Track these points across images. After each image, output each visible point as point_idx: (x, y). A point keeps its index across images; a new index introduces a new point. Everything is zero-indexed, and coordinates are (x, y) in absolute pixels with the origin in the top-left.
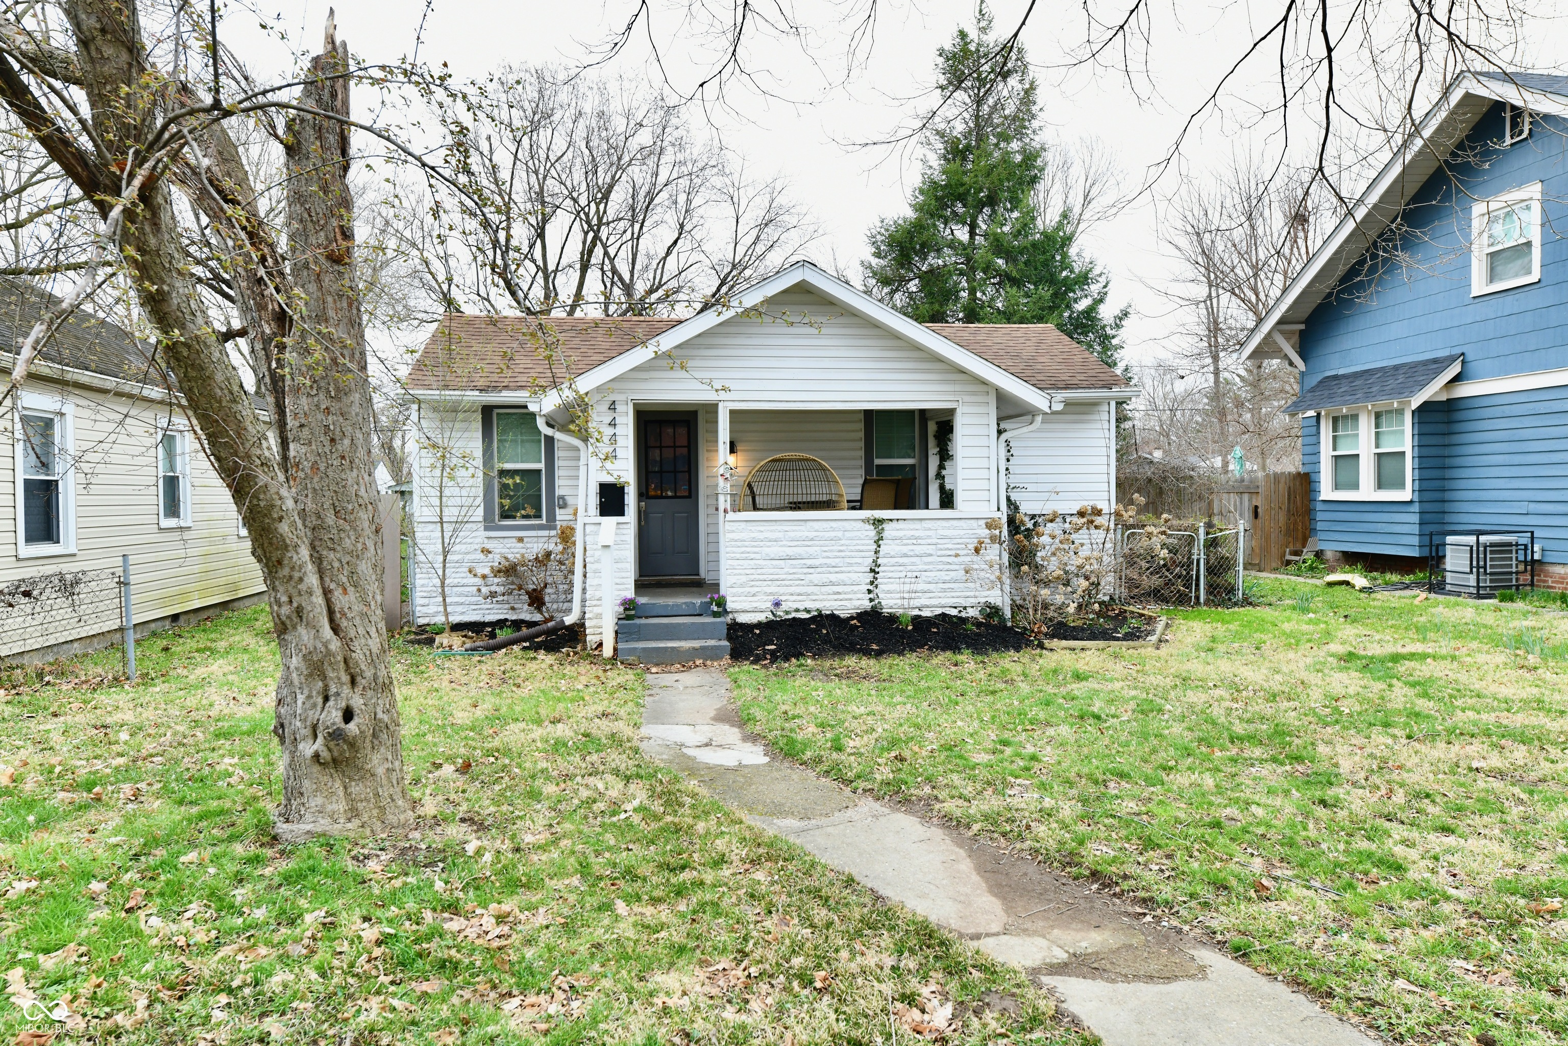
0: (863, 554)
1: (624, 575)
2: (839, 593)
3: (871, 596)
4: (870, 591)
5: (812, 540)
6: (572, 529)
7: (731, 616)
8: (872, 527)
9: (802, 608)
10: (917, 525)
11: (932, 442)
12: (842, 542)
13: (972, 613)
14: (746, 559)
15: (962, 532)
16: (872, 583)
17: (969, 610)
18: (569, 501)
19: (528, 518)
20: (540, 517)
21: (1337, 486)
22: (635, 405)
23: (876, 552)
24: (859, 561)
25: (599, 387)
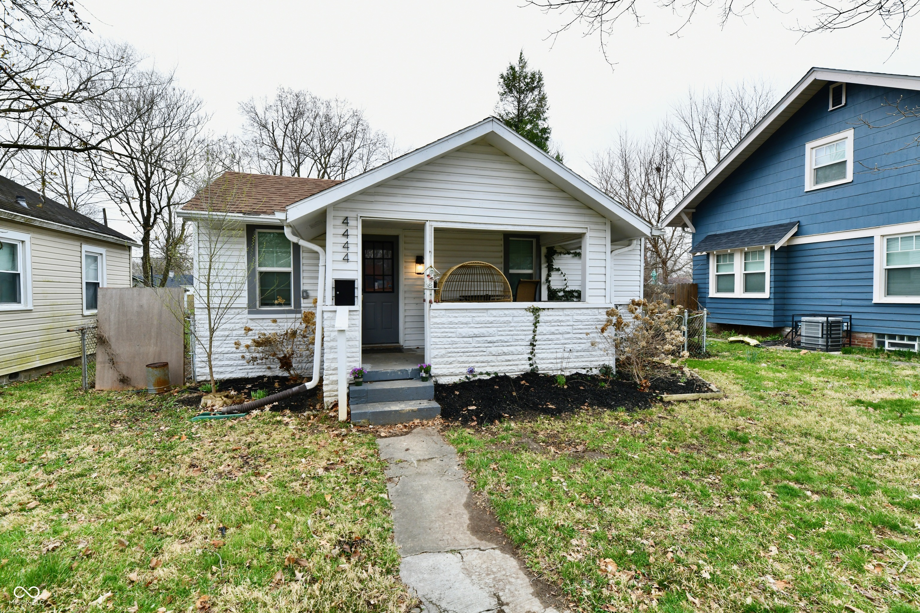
0: (525, 333)
1: (354, 350)
2: (509, 361)
3: (531, 362)
4: (530, 359)
5: (491, 323)
6: (313, 314)
7: (434, 379)
8: (532, 314)
9: (484, 372)
10: (561, 313)
11: (543, 260)
12: (512, 324)
13: (595, 372)
14: (445, 337)
15: (589, 317)
16: (532, 353)
17: (594, 370)
18: (311, 294)
19: (280, 305)
20: (289, 304)
21: (718, 290)
22: (363, 221)
23: (534, 331)
24: (523, 337)
25: (336, 205)
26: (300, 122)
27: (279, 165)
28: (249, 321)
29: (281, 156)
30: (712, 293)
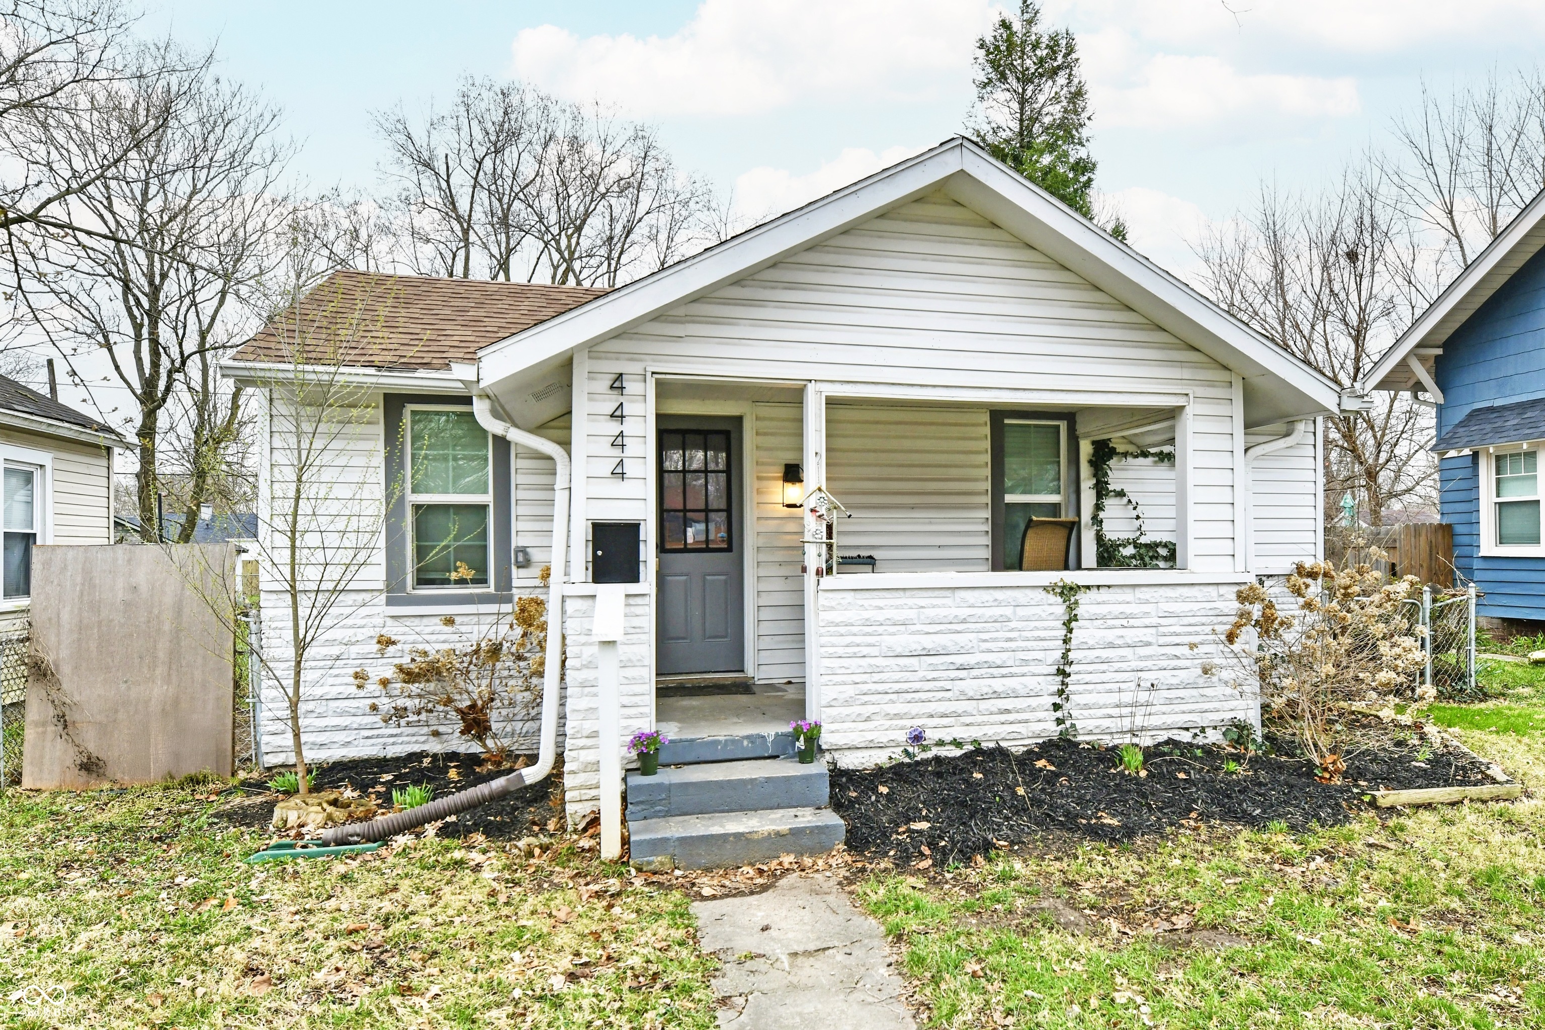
0: (1045, 644)
1: (637, 689)
2: (1008, 711)
3: (1059, 714)
4: (1057, 707)
5: (964, 621)
6: (540, 603)
7: (828, 757)
8: (1059, 600)
9: (948, 739)
10: (1128, 595)
11: (1085, 470)
12: (1012, 625)
13: (1213, 737)
14: (854, 656)
15: (1195, 606)
16: (1061, 693)
17: (1209, 732)
18: (536, 555)
19: (462, 582)
20: (484, 581)
21: (1502, 540)
22: (658, 383)
23: (1066, 641)
24: (1039, 655)
25: (593, 347)
26: (510, 154)
27: (461, 254)
28: (390, 622)
29: (466, 232)
30: (1488, 546)
